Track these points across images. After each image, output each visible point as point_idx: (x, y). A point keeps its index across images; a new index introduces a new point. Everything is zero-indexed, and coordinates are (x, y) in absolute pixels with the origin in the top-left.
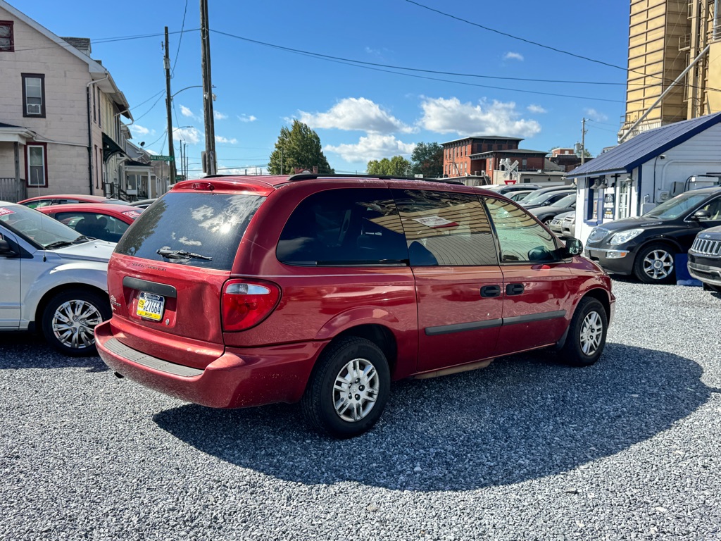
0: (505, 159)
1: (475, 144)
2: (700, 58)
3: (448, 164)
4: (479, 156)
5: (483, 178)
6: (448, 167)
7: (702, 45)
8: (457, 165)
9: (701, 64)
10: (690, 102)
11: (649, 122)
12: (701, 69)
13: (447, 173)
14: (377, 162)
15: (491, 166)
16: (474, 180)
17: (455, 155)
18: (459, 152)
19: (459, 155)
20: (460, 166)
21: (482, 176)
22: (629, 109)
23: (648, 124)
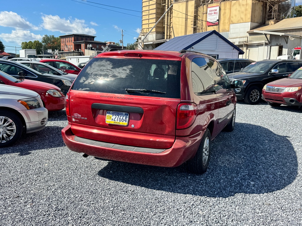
0: (89, 44)
1: (76, 37)
2: (169, 9)
3: (63, 45)
4: (78, 43)
5: (80, 52)
6: (63, 47)
7: (170, 4)
8: (68, 46)
9: (169, 11)
10: (166, 26)
11: (153, 33)
12: (169, 13)
13: (63, 49)
14: (26, 43)
15: (83, 47)
16: (76, 53)
17: (66, 42)
18: (68, 40)
19: (68, 41)
20: (69, 47)
21: (80, 51)
22: (143, 27)
23: (152, 34)
